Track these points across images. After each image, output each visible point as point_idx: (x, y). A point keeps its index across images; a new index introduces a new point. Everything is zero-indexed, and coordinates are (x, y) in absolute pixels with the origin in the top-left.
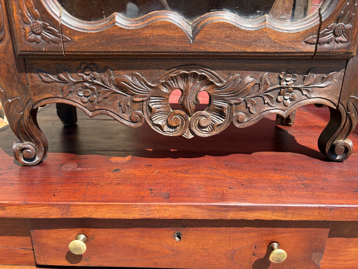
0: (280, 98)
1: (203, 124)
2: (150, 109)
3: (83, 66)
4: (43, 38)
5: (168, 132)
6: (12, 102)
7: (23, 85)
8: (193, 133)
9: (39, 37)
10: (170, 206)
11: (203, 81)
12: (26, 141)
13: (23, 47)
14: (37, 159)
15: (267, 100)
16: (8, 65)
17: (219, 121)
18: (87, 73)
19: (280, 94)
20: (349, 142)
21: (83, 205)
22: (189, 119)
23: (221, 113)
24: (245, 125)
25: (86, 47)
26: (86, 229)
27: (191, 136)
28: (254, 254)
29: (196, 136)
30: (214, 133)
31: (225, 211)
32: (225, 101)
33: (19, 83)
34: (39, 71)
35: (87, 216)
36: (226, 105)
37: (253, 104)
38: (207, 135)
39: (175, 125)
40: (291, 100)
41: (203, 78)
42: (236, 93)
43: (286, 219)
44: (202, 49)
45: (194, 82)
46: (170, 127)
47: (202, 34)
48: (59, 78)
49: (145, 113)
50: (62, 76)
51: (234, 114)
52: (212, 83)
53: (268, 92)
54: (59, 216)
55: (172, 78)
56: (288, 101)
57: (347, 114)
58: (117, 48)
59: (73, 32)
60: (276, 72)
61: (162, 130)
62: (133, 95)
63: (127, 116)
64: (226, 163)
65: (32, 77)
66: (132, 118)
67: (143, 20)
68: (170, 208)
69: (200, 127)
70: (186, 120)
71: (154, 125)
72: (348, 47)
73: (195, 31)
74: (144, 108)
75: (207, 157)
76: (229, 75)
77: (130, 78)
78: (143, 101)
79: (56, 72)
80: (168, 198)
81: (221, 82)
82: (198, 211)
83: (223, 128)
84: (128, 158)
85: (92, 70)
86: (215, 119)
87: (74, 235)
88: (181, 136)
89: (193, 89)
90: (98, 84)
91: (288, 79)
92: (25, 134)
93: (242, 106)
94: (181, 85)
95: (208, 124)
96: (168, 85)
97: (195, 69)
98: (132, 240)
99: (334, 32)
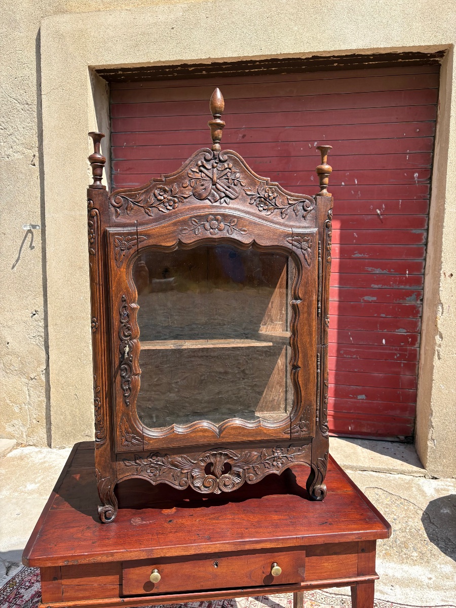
0: (275, 463)
1: (227, 484)
2: (193, 477)
3: (151, 455)
4: (132, 443)
5: (204, 491)
6: (104, 480)
7: (113, 469)
8: (221, 490)
9: (130, 443)
10: (212, 544)
11: (226, 457)
12: (107, 505)
13: (119, 449)
15: (267, 465)
16: (106, 458)
17: (237, 480)
18: (153, 458)
19: (274, 461)
20: (324, 487)
21: (161, 549)
22: (218, 480)
23: (238, 475)
24: (255, 482)
25: (156, 446)
26: (158, 566)
27: (219, 492)
28: (263, 573)
29: (223, 492)
30: (235, 489)
31: (243, 544)
32: (240, 468)
33: (111, 468)
34: (124, 460)
35: (162, 555)
36: (241, 470)
37: (258, 468)
38: (230, 491)
39: (208, 485)
40: (282, 464)
41: (226, 455)
42: (247, 463)
43: (279, 546)
44: (224, 440)
45: (220, 458)
46: (205, 487)
47: (224, 432)
48: (136, 463)
49: (189, 479)
50: (138, 461)
51: (247, 476)
52: (231, 458)
53: (267, 460)
54: (146, 557)
55: (206, 457)
56: (280, 465)
57: (318, 470)
58: (176, 445)
59: (150, 439)
60: (270, 448)
61: (200, 490)
62: (182, 469)
63: (177, 482)
64: (244, 508)
65: (119, 464)
66: (181, 484)
67: (190, 427)
68: (212, 546)
69: (225, 485)
70: (216, 481)
71: (194, 486)
72: (309, 433)
73: (220, 430)
74: (189, 476)
75: (230, 505)
76: (242, 452)
77: (180, 459)
78: (188, 472)
79: (135, 460)
80: (209, 539)
81: (237, 456)
82: (228, 546)
83: (240, 485)
85: (157, 456)
86: (235, 480)
87: (151, 571)
88: (212, 493)
89: (220, 461)
90: (160, 464)
91: (278, 451)
92: (108, 500)
93: (252, 470)
94: (212, 460)
95: (231, 483)
96: (204, 460)
97: (221, 450)
98: (187, 570)
99: (299, 427)
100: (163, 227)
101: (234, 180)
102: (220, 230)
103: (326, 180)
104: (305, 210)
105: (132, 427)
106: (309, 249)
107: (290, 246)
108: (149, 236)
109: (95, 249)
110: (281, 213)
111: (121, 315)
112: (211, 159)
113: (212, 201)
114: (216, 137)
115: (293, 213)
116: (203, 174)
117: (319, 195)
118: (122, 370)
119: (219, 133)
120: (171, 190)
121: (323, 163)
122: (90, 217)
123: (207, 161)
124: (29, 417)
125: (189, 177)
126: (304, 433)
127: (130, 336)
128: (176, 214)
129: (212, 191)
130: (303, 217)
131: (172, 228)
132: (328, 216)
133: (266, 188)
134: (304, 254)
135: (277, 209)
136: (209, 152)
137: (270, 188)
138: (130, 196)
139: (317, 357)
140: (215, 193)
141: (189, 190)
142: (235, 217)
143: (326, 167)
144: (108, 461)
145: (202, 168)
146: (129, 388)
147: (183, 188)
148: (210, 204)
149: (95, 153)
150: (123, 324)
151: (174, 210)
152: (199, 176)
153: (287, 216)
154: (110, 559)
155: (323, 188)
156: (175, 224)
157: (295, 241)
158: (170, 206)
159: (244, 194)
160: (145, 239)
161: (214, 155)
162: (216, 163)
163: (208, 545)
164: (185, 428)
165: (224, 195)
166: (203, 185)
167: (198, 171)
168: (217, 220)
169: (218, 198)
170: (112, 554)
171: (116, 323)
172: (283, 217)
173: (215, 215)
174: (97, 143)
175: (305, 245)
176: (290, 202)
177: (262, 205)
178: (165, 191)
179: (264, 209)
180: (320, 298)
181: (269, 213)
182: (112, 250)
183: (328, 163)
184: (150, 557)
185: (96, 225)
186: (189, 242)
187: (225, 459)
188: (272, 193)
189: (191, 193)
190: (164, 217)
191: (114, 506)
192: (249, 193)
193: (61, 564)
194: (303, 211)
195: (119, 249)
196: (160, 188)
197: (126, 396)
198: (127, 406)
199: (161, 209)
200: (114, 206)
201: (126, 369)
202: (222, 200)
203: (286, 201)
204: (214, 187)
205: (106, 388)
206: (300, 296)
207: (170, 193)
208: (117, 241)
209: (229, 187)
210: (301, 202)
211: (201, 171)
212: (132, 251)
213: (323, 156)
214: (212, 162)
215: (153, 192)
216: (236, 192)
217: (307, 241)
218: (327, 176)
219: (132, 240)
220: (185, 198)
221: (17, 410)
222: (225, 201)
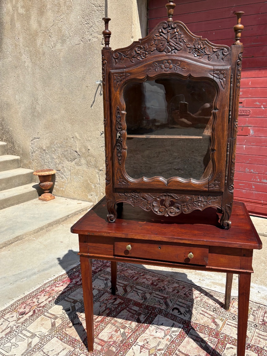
0: (199, 204)
1: (172, 212)
2: (153, 205)
3: (132, 192)
4: (122, 184)
5: (159, 214)
7: (114, 196)
8: (168, 215)
10: (157, 236)
12: (111, 214)
13: (116, 186)
14: (114, 220)
15: (194, 205)
16: (110, 190)
17: (177, 211)
19: (199, 203)
20: (230, 222)
21: (132, 234)
23: (178, 208)
24: (187, 213)
25: (134, 187)
26: (131, 243)
27: (167, 216)
28: (184, 256)
29: (169, 216)
30: (176, 215)
31: (173, 239)
32: (179, 204)
34: (119, 192)
35: (133, 238)
37: (189, 206)
38: (173, 216)
39: (162, 211)
40: (203, 205)
41: (172, 196)
42: (183, 202)
43: (193, 243)
44: (170, 188)
45: (168, 197)
46: (160, 212)
47: (170, 184)
49: (151, 207)
50: (126, 194)
51: (183, 209)
52: (174, 198)
53: (195, 202)
54: (124, 237)
55: (161, 196)
57: (226, 211)
58: (144, 187)
59: (131, 183)
60: (197, 195)
61: (157, 213)
62: (148, 201)
63: (145, 207)
65: (117, 194)
66: (147, 208)
67: (152, 179)
68: (157, 237)
70: (166, 210)
71: (154, 211)
72: (220, 189)
73: (168, 182)
74: (151, 205)
76: (180, 196)
77: (147, 195)
78: (151, 203)
79: (124, 193)
81: (178, 198)
82: (165, 239)
83: (179, 214)
84: (145, 222)
85: (135, 193)
86: (176, 210)
88: (164, 215)
89: (168, 199)
90: (136, 197)
91: (202, 198)
92: (112, 211)
93: (186, 206)
94: (164, 198)
95: (174, 212)
96: (159, 197)
97: (168, 193)
98: (145, 248)
99: (214, 184)
100: (139, 68)
101: (180, 39)
102: (170, 69)
103: (239, 35)
104: (224, 55)
105: (122, 175)
106: (224, 79)
107: (212, 77)
108: (131, 73)
109: (105, 82)
110: (208, 57)
111: (116, 117)
112: (167, 28)
113: (167, 52)
114: (170, 14)
115: (216, 57)
116: (162, 37)
117: (234, 44)
118: (117, 146)
119: (172, 11)
120: (144, 47)
121: (238, 24)
122: (103, 65)
123: (164, 29)
124: (99, 191)
125: (154, 39)
126: (217, 188)
127: (121, 128)
128: (146, 61)
129: (167, 46)
130: (222, 59)
131: (143, 69)
132: (239, 57)
133: (199, 42)
134: (221, 82)
135: (206, 55)
136: (165, 23)
137: (202, 42)
138: (122, 52)
139: (228, 145)
140: (169, 48)
141: (154, 46)
142: (179, 60)
143: (240, 26)
144: (111, 192)
145: (161, 34)
146: (121, 156)
147: (151, 46)
148: (166, 54)
149: (106, 29)
150: (118, 122)
151: (145, 59)
152: (159, 38)
153: (212, 59)
154: (108, 235)
155: (237, 40)
156: (145, 66)
157: (216, 74)
158: (143, 56)
159: (186, 47)
160: (129, 75)
161: (168, 25)
162: (169, 29)
163: (155, 236)
164: (150, 179)
165: (174, 48)
166: (161, 43)
167: (159, 35)
168: (168, 63)
169: (171, 50)
170: (109, 233)
171: (114, 121)
172: (209, 60)
173: (167, 60)
174: (107, 24)
175: (222, 76)
176: (214, 50)
177: (196, 53)
178: (141, 48)
179: (197, 56)
180: (231, 109)
181: (201, 57)
182: (113, 82)
183: (241, 24)
184: (126, 237)
185: (105, 69)
186: (152, 76)
187: (171, 198)
188: (203, 45)
189: (155, 48)
190: (140, 63)
191: (115, 215)
192: (189, 46)
193: (86, 234)
194: (222, 56)
195: (116, 81)
196: (138, 47)
197: (119, 160)
198: (120, 164)
199: (138, 58)
200: (114, 58)
201: (119, 145)
202: (173, 51)
203: (211, 50)
204: (168, 44)
205: (110, 155)
206: (217, 107)
207: (143, 49)
208: (115, 77)
209: (177, 43)
210: (221, 50)
211: (161, 35)
212: (122, 82)
213: (238, 19)
214: (167, 29)
215: (134, 49)
216: (181, 46)
217: (223, 74)
218: (239, 32)
219: (122, 76)
220: (152, 51)
221: (93, 187)
222: (174, 52)
